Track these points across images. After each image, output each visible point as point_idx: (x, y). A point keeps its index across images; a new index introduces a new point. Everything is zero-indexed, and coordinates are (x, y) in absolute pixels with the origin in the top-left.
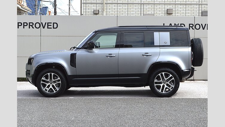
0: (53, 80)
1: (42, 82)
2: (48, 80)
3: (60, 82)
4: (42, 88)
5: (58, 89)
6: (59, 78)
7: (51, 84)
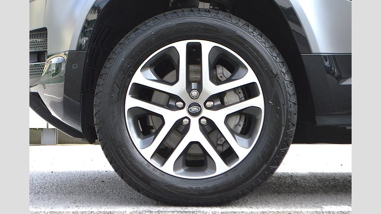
0: (210, 88)
1: (131, 102)
2: (178, 89)
3: (258, 102)
4: (137, 141)
5: (242, 149)
6: (250, 77)
7: (195, 114)
